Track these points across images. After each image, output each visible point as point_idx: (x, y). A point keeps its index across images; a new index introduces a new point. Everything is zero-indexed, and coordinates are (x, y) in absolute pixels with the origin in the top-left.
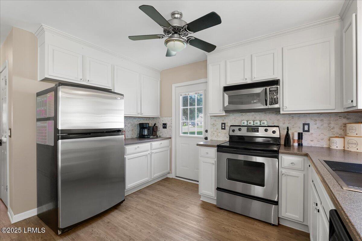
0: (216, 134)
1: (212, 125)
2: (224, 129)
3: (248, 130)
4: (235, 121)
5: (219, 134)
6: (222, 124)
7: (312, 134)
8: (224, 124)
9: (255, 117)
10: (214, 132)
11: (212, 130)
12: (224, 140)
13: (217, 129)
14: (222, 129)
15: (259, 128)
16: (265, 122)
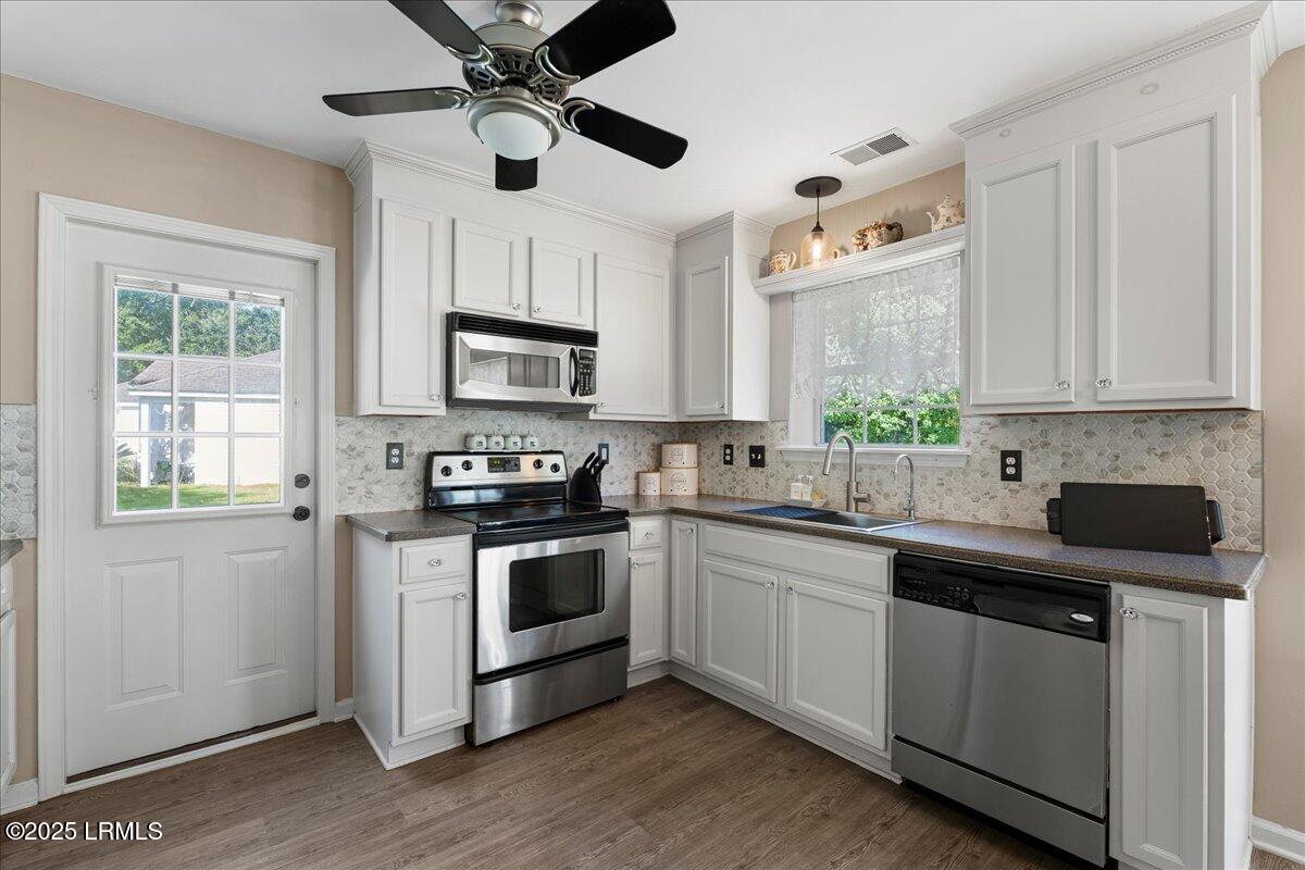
0: (361, 490)
1: (343, 451)
2: (400, 466)
3: (492, 467)
4: (438, 437)
5: (376, 489)
6: (390, 446)
7: (612, 467)
8: (399, 446)
9: (499, 426)
10: (353, 484)
11: (345, 472)
12: (395, 509)
13: (367, 469)
14: (389, 466)
15: (521, 457)
16: (535, 440)
